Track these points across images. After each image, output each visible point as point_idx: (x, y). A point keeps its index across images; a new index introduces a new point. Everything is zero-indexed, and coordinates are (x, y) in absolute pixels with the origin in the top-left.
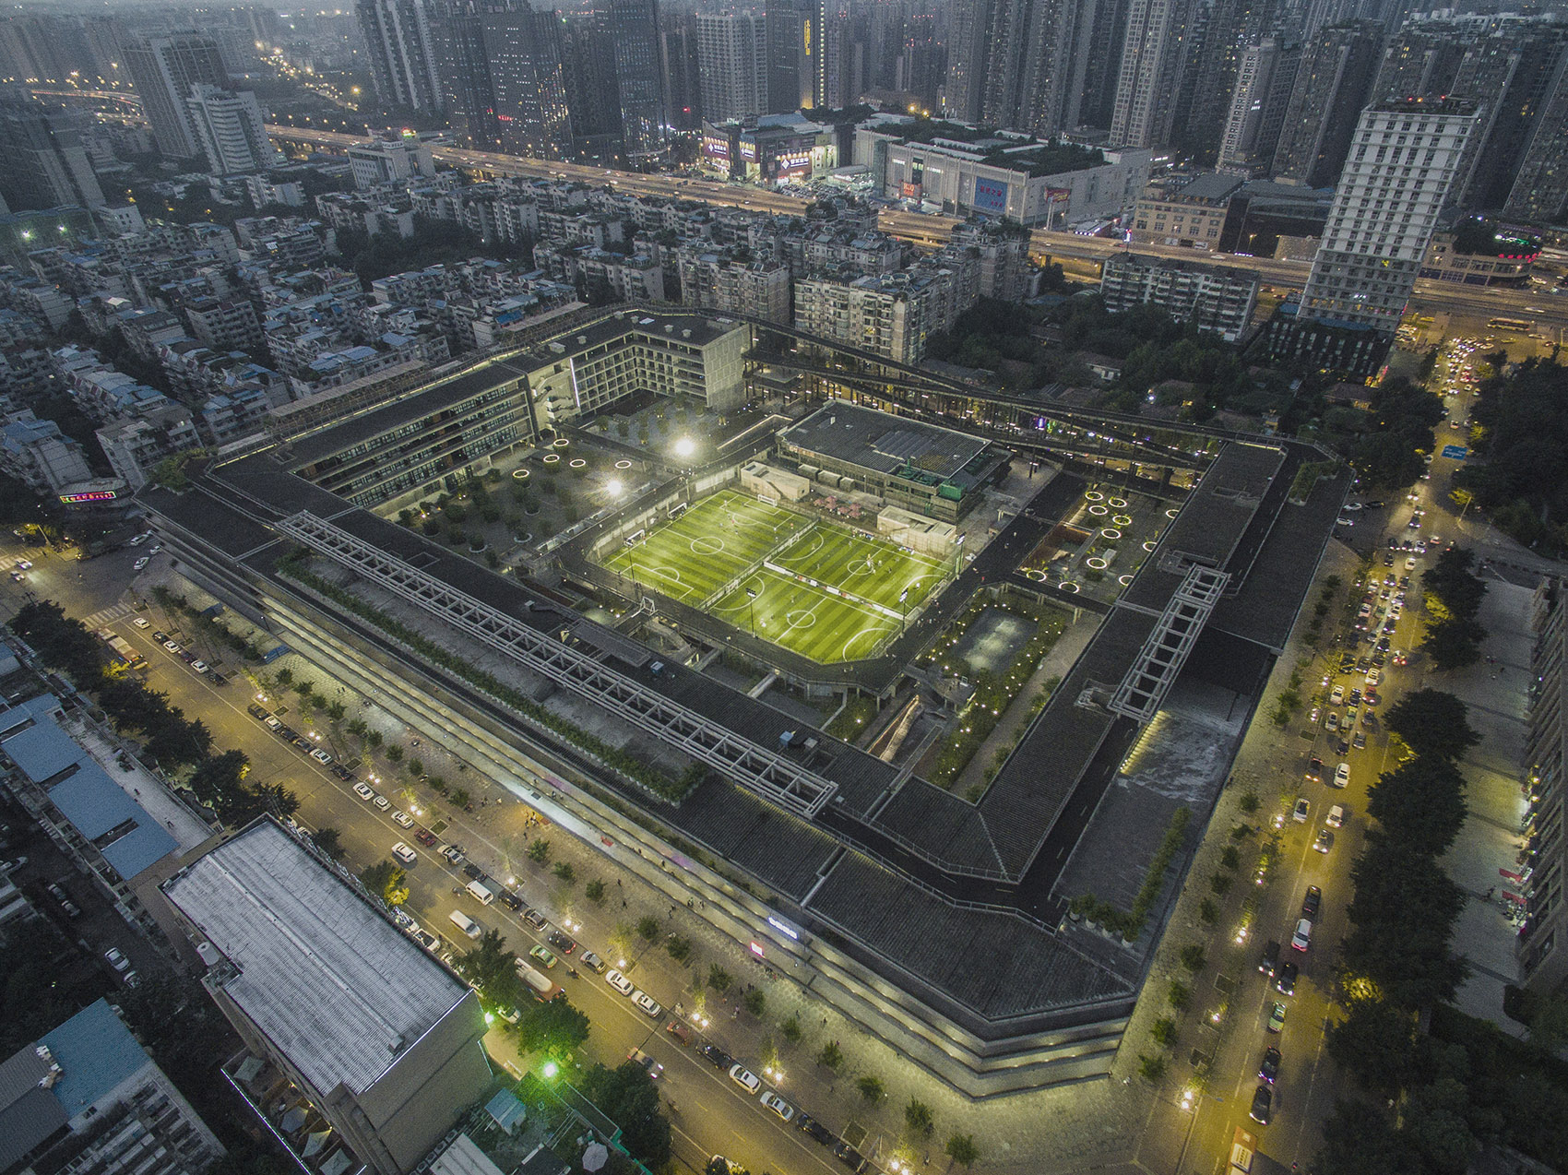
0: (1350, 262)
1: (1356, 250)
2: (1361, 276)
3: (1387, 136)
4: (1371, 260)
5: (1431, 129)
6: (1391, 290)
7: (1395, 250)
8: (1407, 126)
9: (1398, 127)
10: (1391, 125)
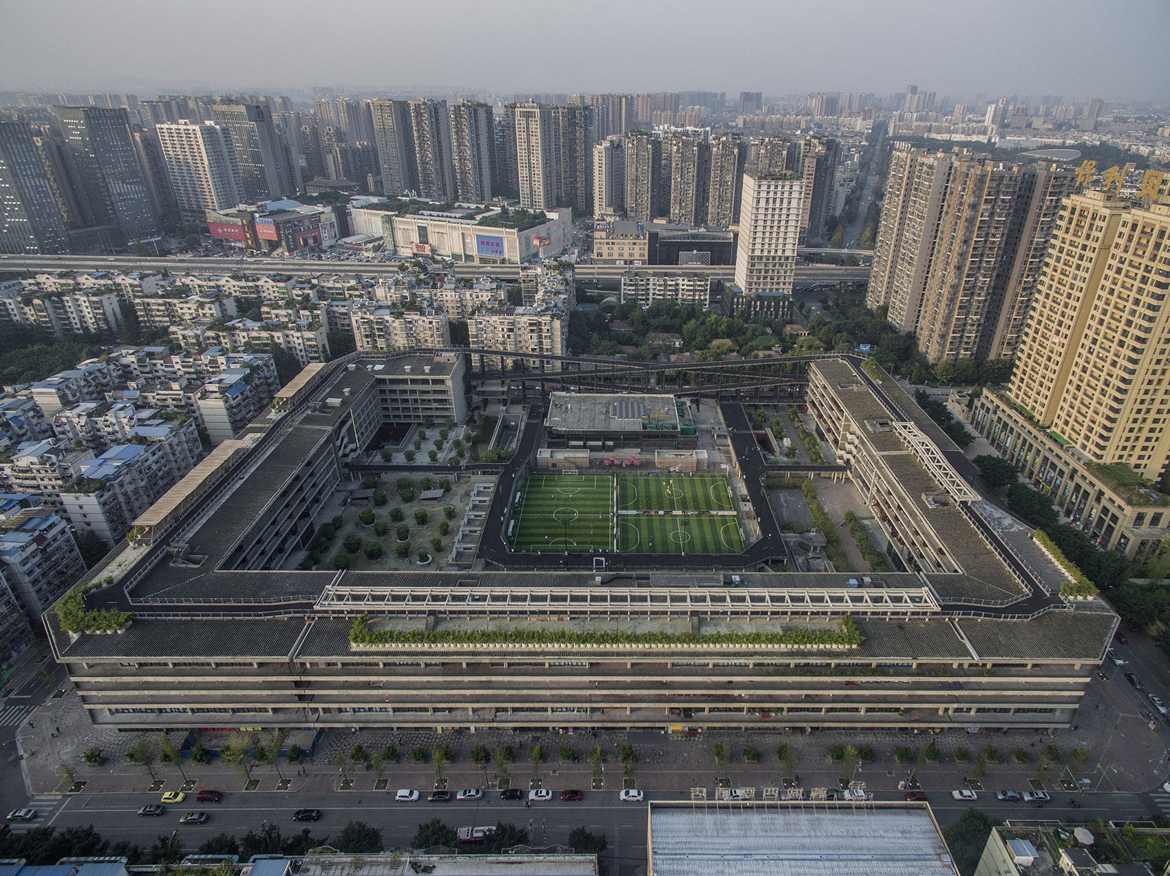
0: (764, 260)
1: (765, 253)
2: (770, 267)
3: (768, 192)
4: (774, 258)
5: (787, 188)
6: (785, 272)
7: (784, 251)
8: (776, 187)
9: (772, 188)
10: (769, 187)
